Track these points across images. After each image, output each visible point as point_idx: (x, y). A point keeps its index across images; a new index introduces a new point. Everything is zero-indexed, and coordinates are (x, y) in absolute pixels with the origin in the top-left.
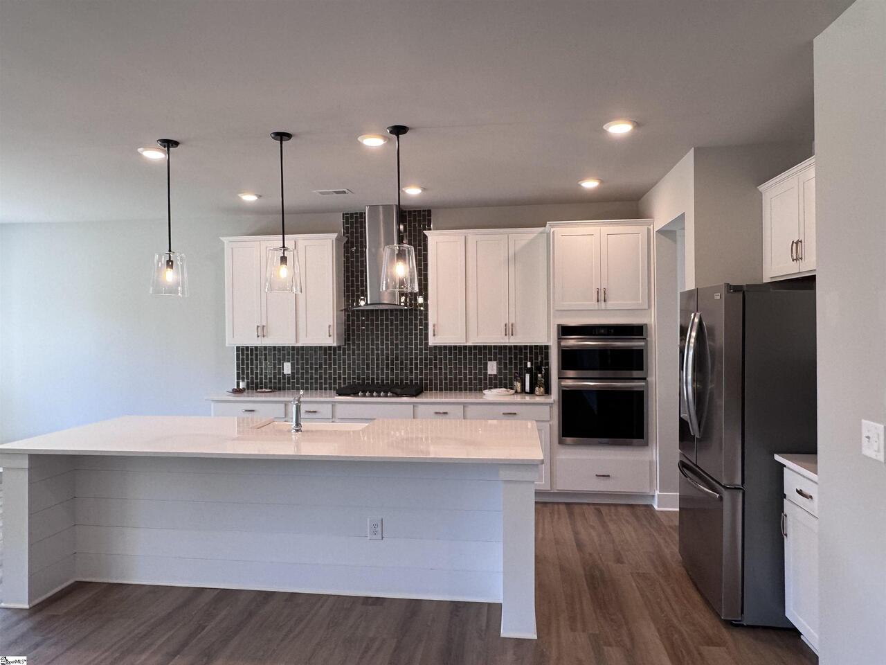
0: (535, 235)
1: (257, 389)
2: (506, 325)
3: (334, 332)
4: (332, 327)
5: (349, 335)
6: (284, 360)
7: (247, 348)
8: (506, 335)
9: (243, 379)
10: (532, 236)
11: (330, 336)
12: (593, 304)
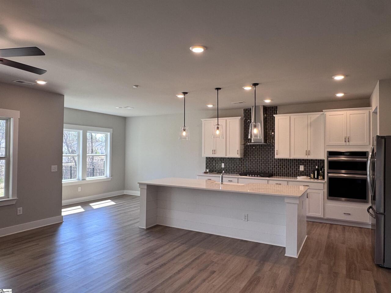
0: (319, 115)
1: (212, 172)
2: (306, 151)
3: (239, 153)
4: (238, 151)
5: (245, 154)
6: (222, 162)
7: (209, 157)
8: (306, 155)
9: (208, 168)
10: (318, 115)
11: (238, 154)
12: (344, 143)
